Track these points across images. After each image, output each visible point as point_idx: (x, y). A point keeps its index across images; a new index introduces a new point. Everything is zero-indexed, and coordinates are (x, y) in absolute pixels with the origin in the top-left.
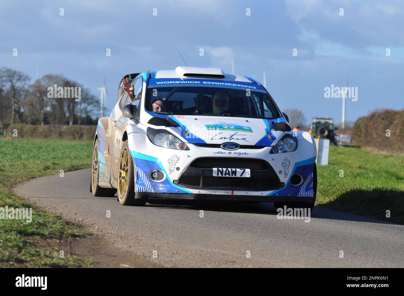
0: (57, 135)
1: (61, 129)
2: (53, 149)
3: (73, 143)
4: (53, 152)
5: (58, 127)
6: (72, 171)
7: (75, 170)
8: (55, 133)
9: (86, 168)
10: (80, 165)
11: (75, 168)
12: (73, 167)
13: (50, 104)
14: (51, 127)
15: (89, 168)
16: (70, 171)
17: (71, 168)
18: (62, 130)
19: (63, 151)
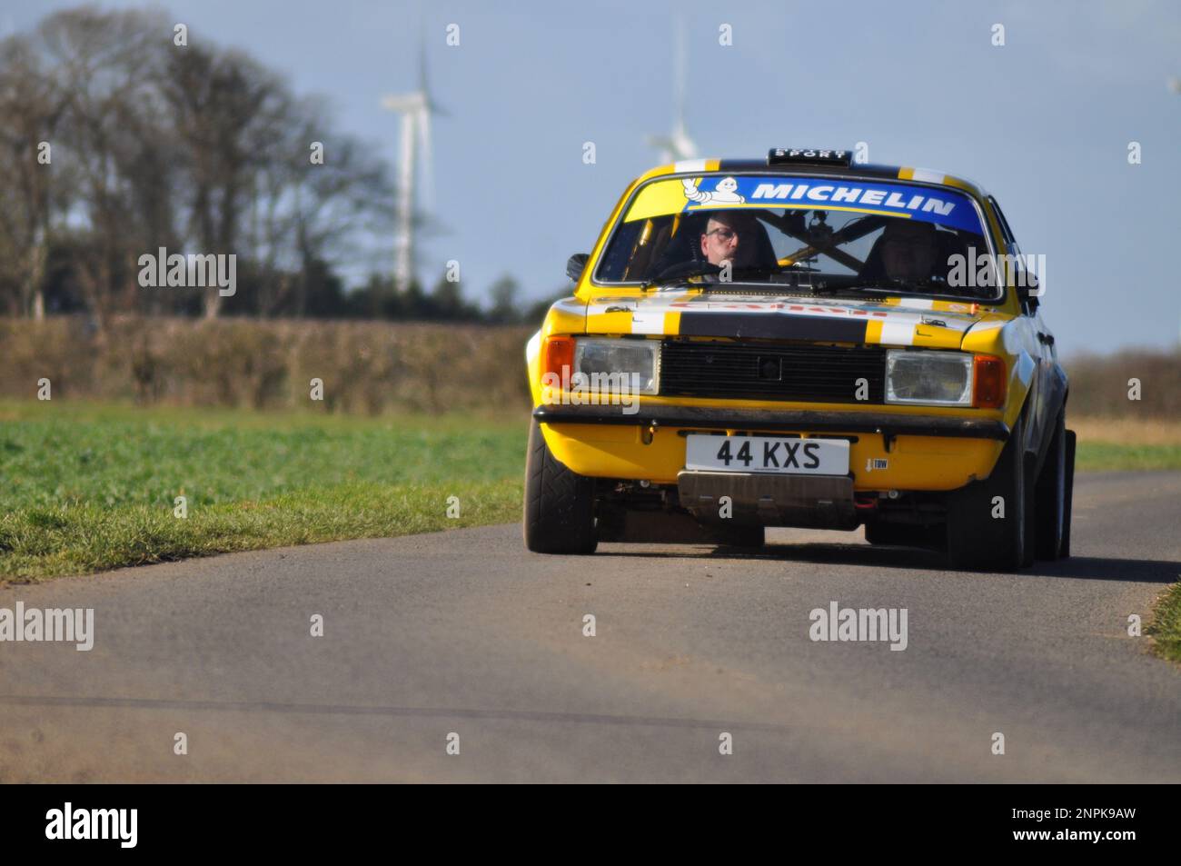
0: (125, 377)
1: (147, 341)
2: (84, 460)
3: (211, 424)
4: (80, 473)
5: (129, 331)
6: (146, 563)
7: (165, 558)
8: (115, 364)
9: (236, 549)
10: (198, 532)
11: (168, 547)
12: (156, 541)
13: (86, 187)
14: (93, 331)
15: (250, 548)
16: (134, 563)
17: (138, 545)
18: (158, 349)
19: (139, 469)
